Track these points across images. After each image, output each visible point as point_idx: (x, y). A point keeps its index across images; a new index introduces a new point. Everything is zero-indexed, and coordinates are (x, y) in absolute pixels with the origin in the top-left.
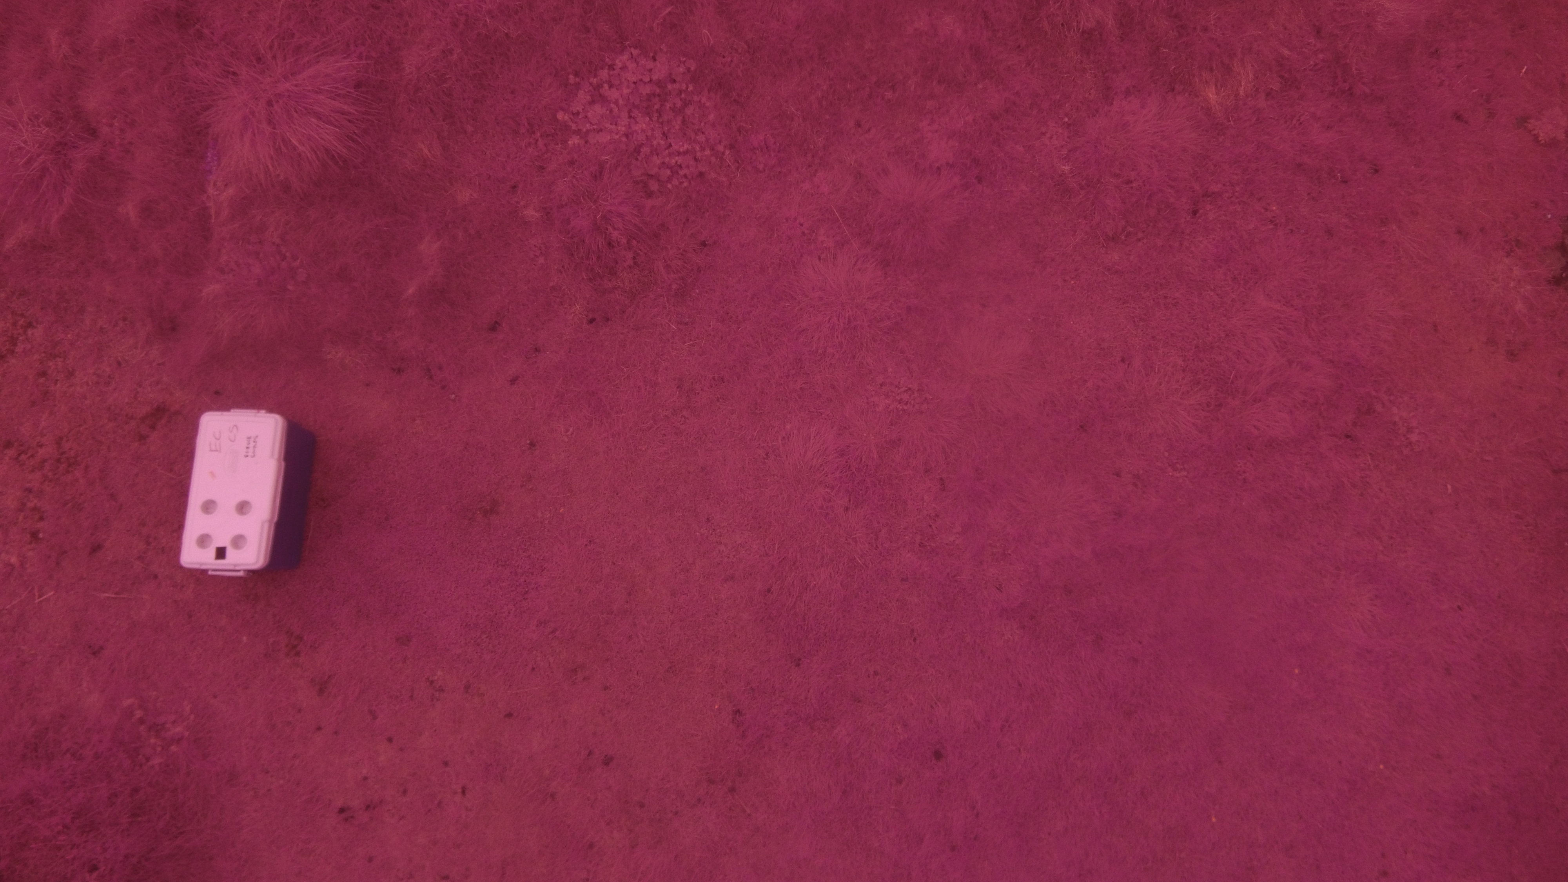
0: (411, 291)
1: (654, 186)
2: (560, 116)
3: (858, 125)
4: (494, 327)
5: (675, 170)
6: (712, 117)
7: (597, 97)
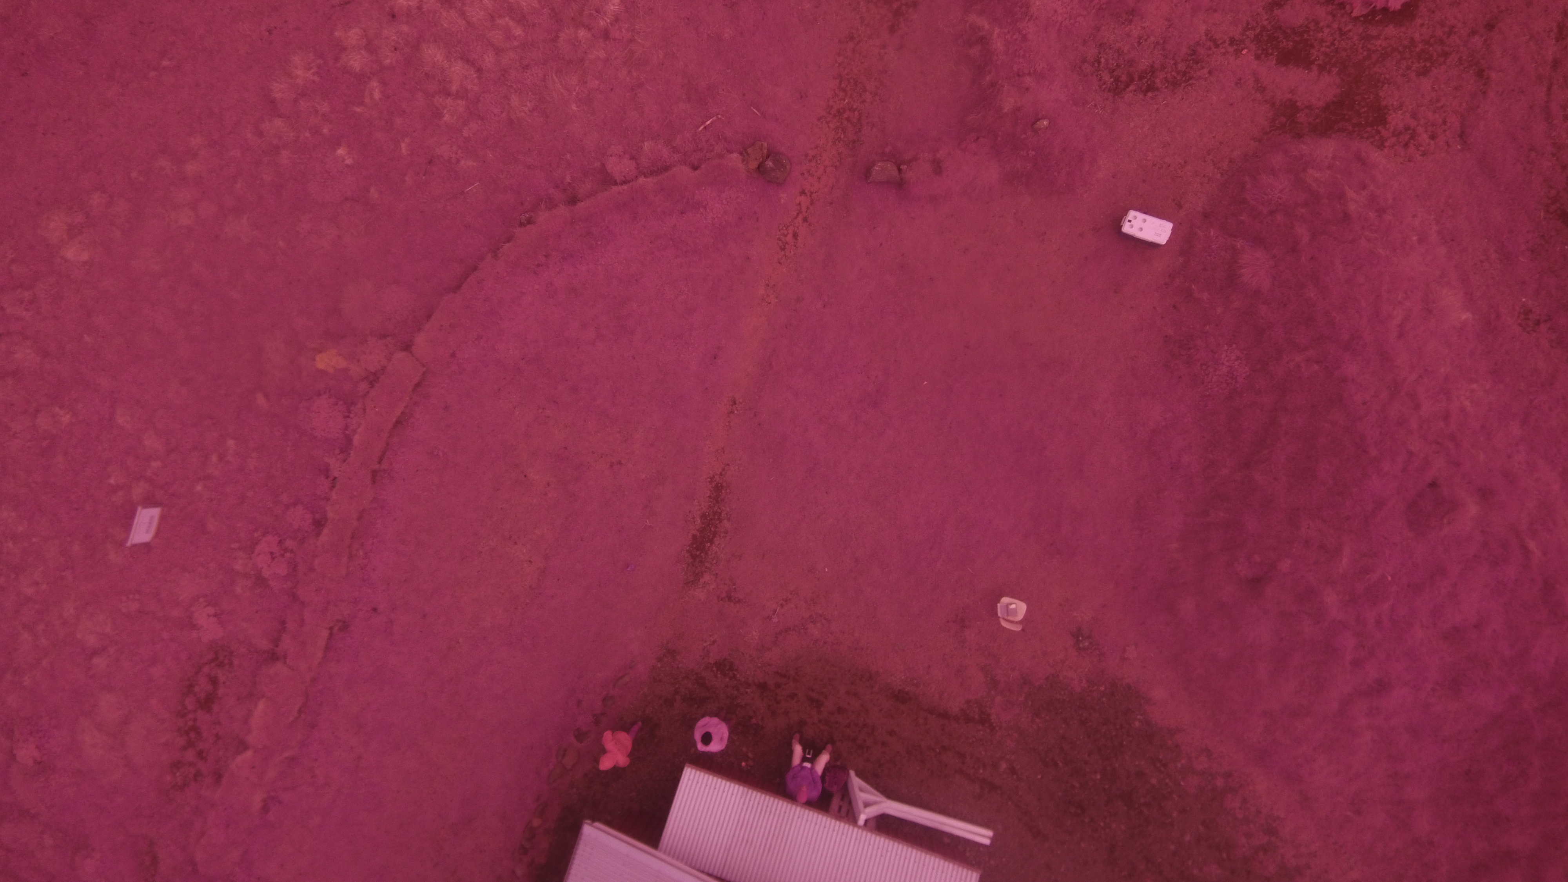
0: (1193, 287)
1: (1204, 367)
2: (1234, 346)
3: (1204, 437)
4: (1174, 307)
5: (1207, 375)
6: (1220, 391)
7: (1238, 358)
